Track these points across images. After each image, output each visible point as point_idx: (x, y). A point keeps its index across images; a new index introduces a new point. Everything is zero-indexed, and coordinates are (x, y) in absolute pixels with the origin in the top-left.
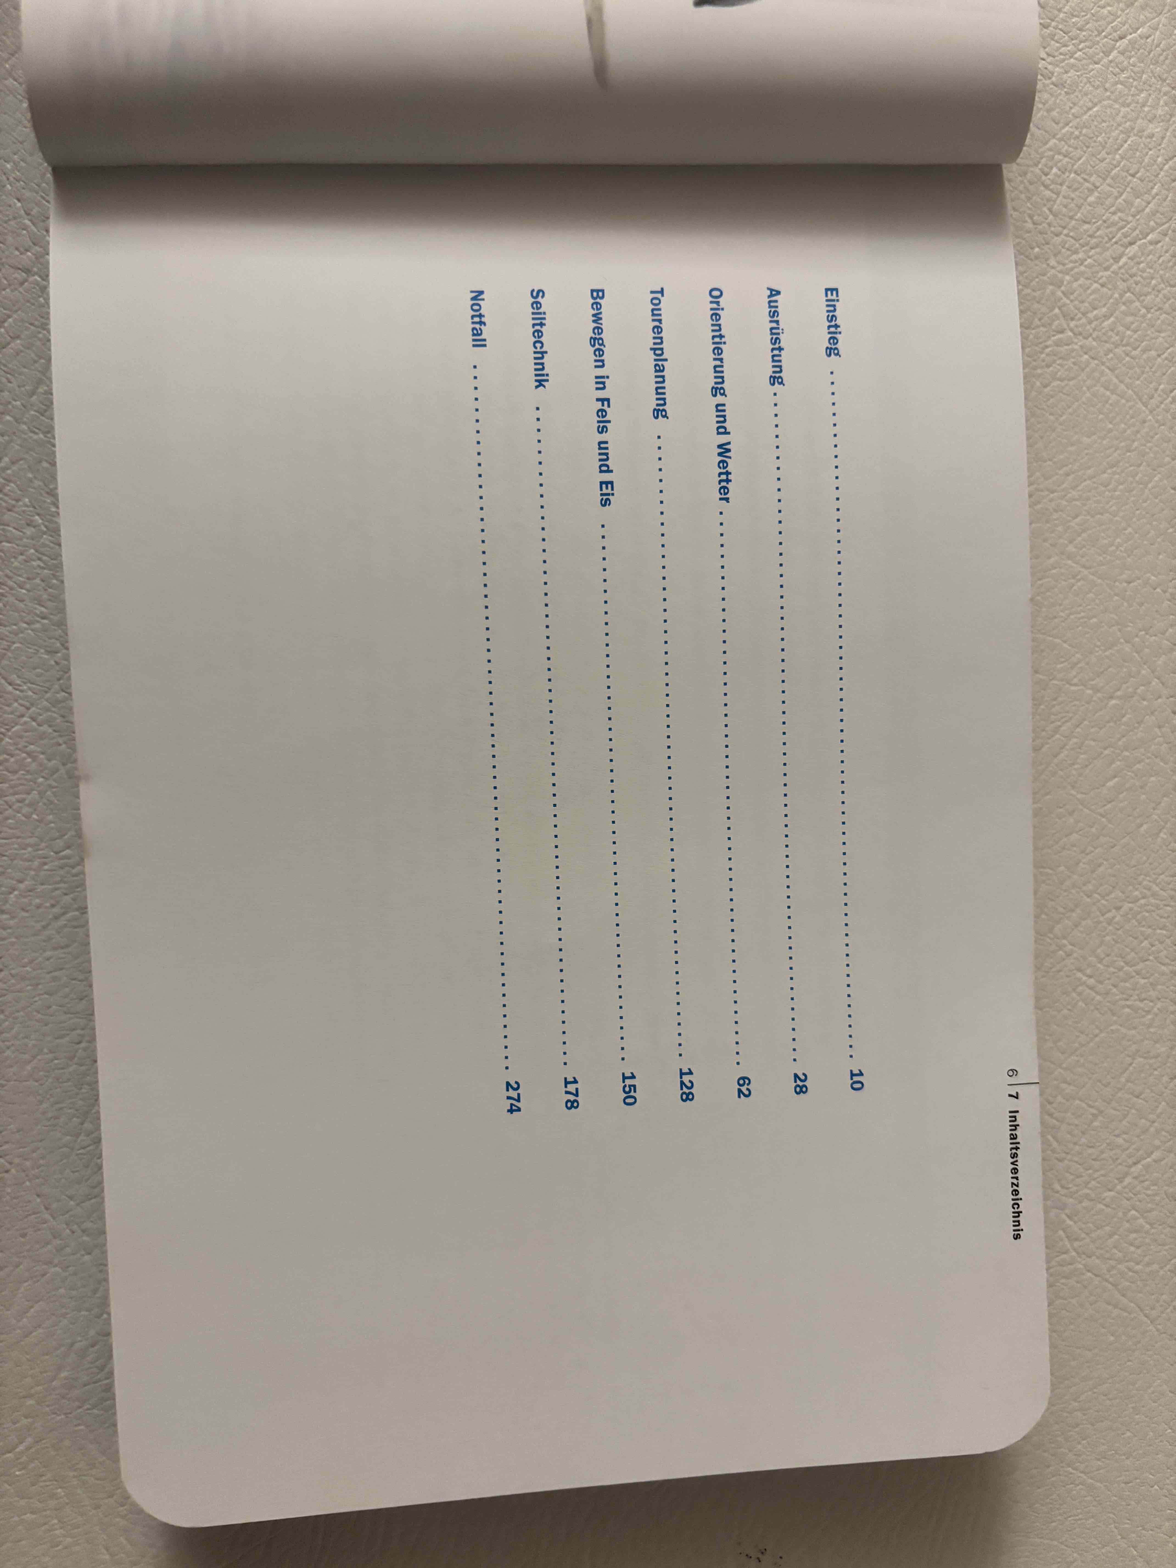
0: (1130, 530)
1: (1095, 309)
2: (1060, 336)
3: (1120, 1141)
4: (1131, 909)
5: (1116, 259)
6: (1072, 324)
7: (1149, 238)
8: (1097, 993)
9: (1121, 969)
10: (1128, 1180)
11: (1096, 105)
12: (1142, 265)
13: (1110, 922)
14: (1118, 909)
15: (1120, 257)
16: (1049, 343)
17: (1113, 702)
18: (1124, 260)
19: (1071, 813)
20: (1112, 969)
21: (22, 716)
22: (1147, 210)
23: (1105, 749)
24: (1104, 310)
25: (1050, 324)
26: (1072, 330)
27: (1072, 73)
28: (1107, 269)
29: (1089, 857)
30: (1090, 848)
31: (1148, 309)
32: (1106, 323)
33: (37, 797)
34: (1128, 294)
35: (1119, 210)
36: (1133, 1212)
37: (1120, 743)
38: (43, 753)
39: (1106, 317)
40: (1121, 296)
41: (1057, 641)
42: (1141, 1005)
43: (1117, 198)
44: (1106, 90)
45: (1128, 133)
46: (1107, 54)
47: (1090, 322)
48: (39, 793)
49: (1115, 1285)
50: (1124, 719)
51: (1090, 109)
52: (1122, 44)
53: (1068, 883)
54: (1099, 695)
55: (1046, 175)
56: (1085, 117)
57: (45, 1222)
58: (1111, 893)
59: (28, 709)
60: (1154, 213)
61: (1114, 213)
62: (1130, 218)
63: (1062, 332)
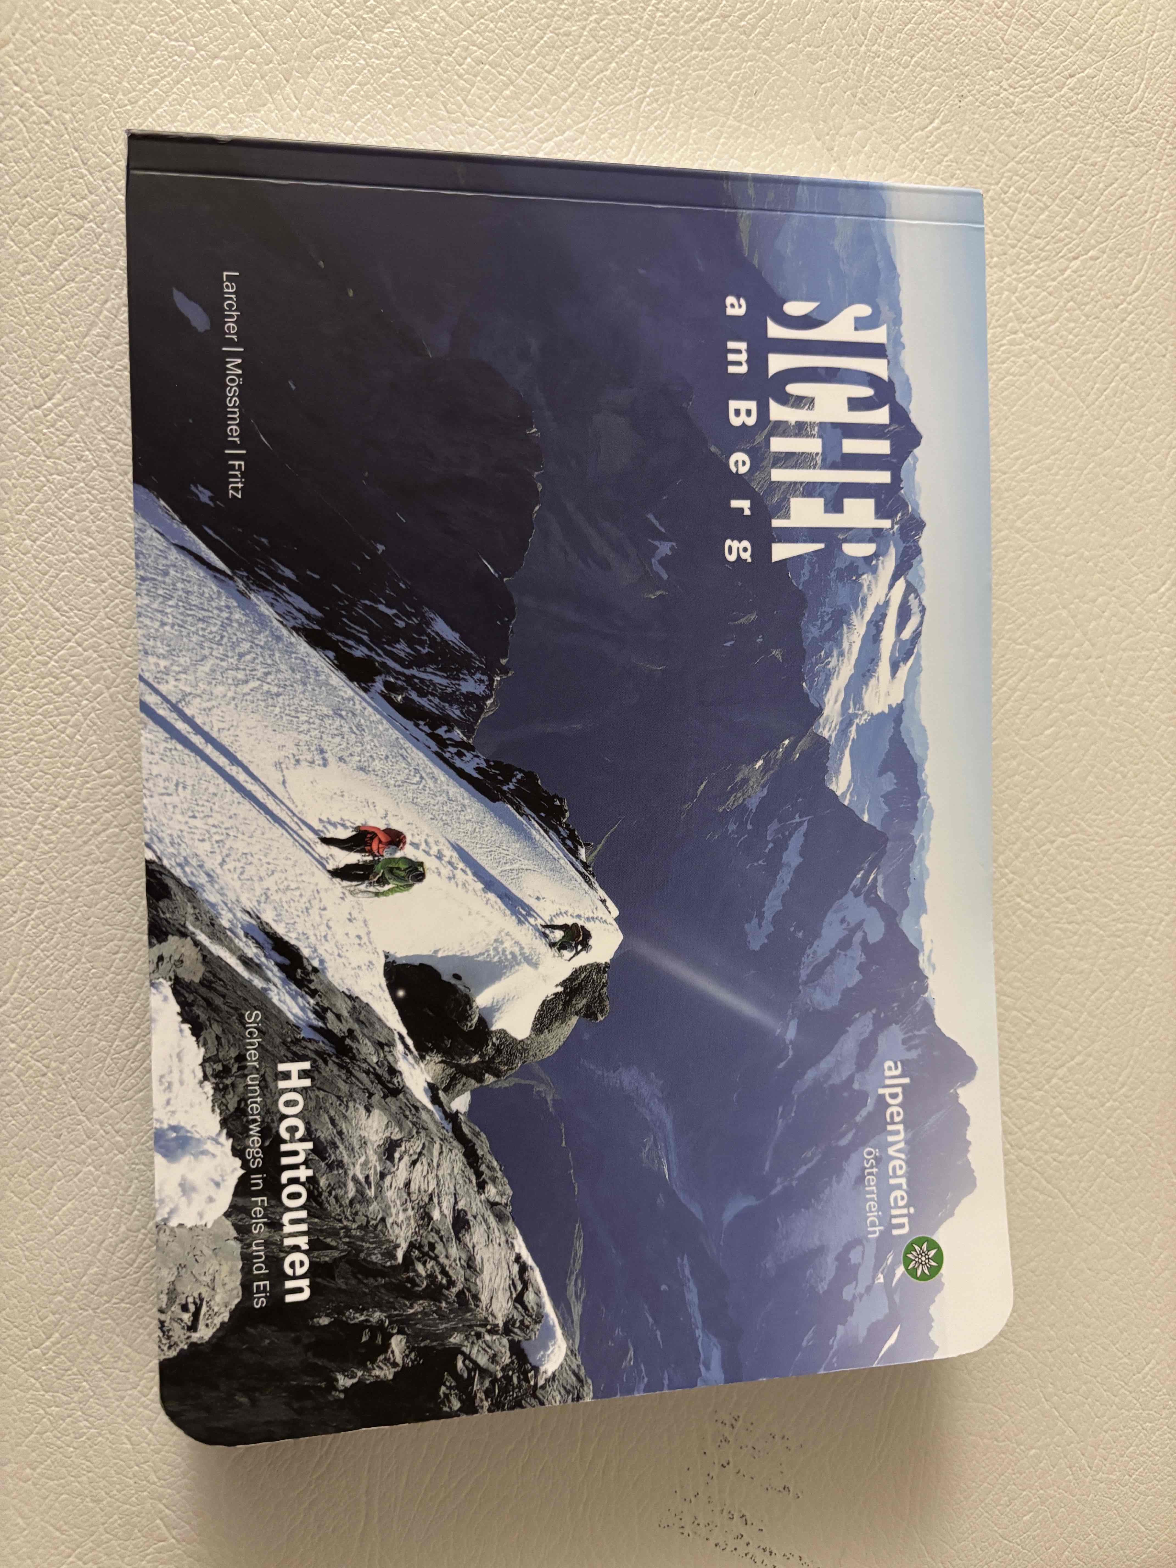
0: (1068, 510)
1: (1043, 314)
2: (1013, 336)
3: (1049, 1046)
4: (1063, 843)
5: (1062, 271)
6: (1024, 326)
7: (1090, 254)
8: (1033, 916)
9: (1053, 896)
10: (1054, 1081)
11: (1048, 133)
12: (1083, 278)
13: (1045, 853)
14: (1053, 842)
15: (1065, 270)
16: (1004, 341)
17: (1051, 660)
18: (1068, 272)
19: (1014, 757)
20: (1046, 896)
21: (69, 641)
22: (1089, 229)
23: (1044, 701)
24: (1050, 315)
25: (1006, 326)
26: (1023, 332)
27: (1029, 104)
28: (1054, 280)
29: (1029, 796)
30: (1030, 789)
31: (1087, 317)
32: (1053, 327)
33: (82, 719)
34: (1071, 303)
35: (1066, 228)
36: (1058, 1109)
37: (1057, 697)
38: (87, 677)
39: (1053, 322)
40: (1066, 304)
41: (1007, 604)
42: (1070, 927)
43: (1064, 218)
44: (1058, 121)
45: (1075, 159)
46: (1059, 88)
47: (1039, 326)
48: (83, 715)
49: (1041, 1174)
50: (1061, 676)
51: (1044, 137)
52: (1071, 82)
53: (1011, 818)
54: (1040, 653)
55: (1005, 193)
56: (1040, 144)
57: (80, 1123)
58: (1046, 828)
59: (74, 634)
60: (1095, 232)
61: (1061, 231)
62: (1074, 236)
63: (1015, 333)
